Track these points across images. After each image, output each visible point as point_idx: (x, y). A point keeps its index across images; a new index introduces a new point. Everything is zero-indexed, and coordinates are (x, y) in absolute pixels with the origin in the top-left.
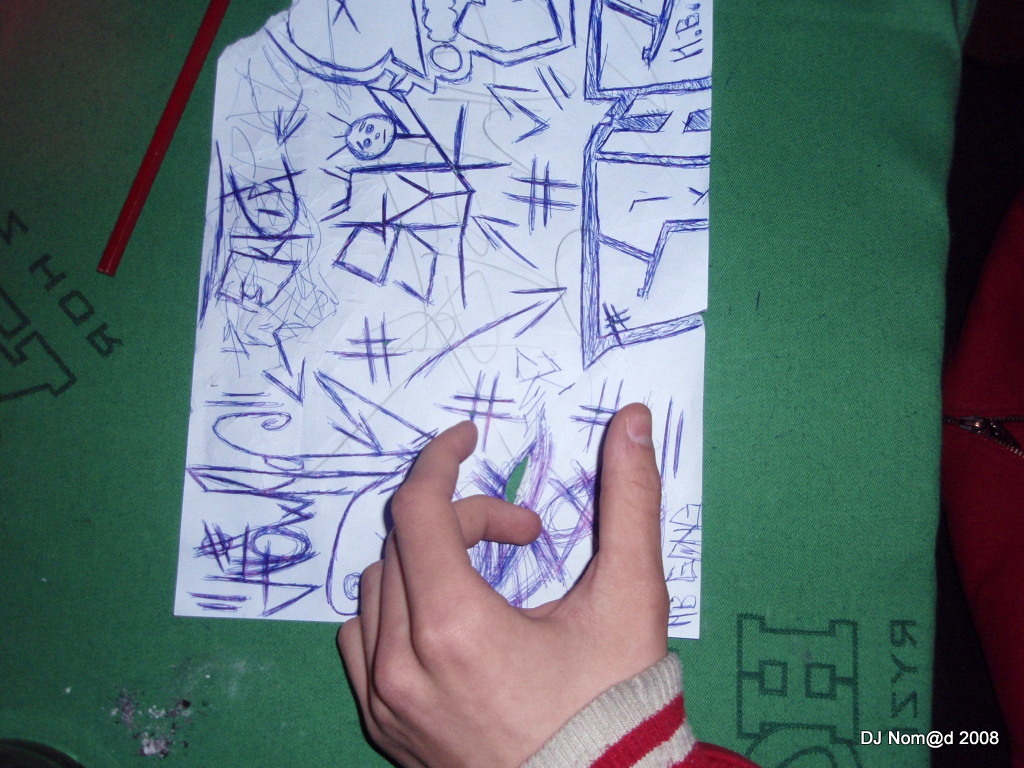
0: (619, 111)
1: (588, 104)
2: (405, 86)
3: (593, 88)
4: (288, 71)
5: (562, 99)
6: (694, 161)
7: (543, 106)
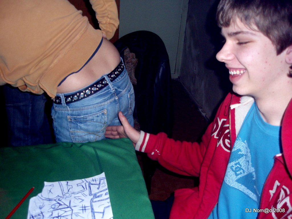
0: (95, 196)
1: (90, 196)
2: (61, 199)
3: (90, 194)
4: (40, 200)
5: (86, 196)
6: (107, 199)
7: (83, 198)
